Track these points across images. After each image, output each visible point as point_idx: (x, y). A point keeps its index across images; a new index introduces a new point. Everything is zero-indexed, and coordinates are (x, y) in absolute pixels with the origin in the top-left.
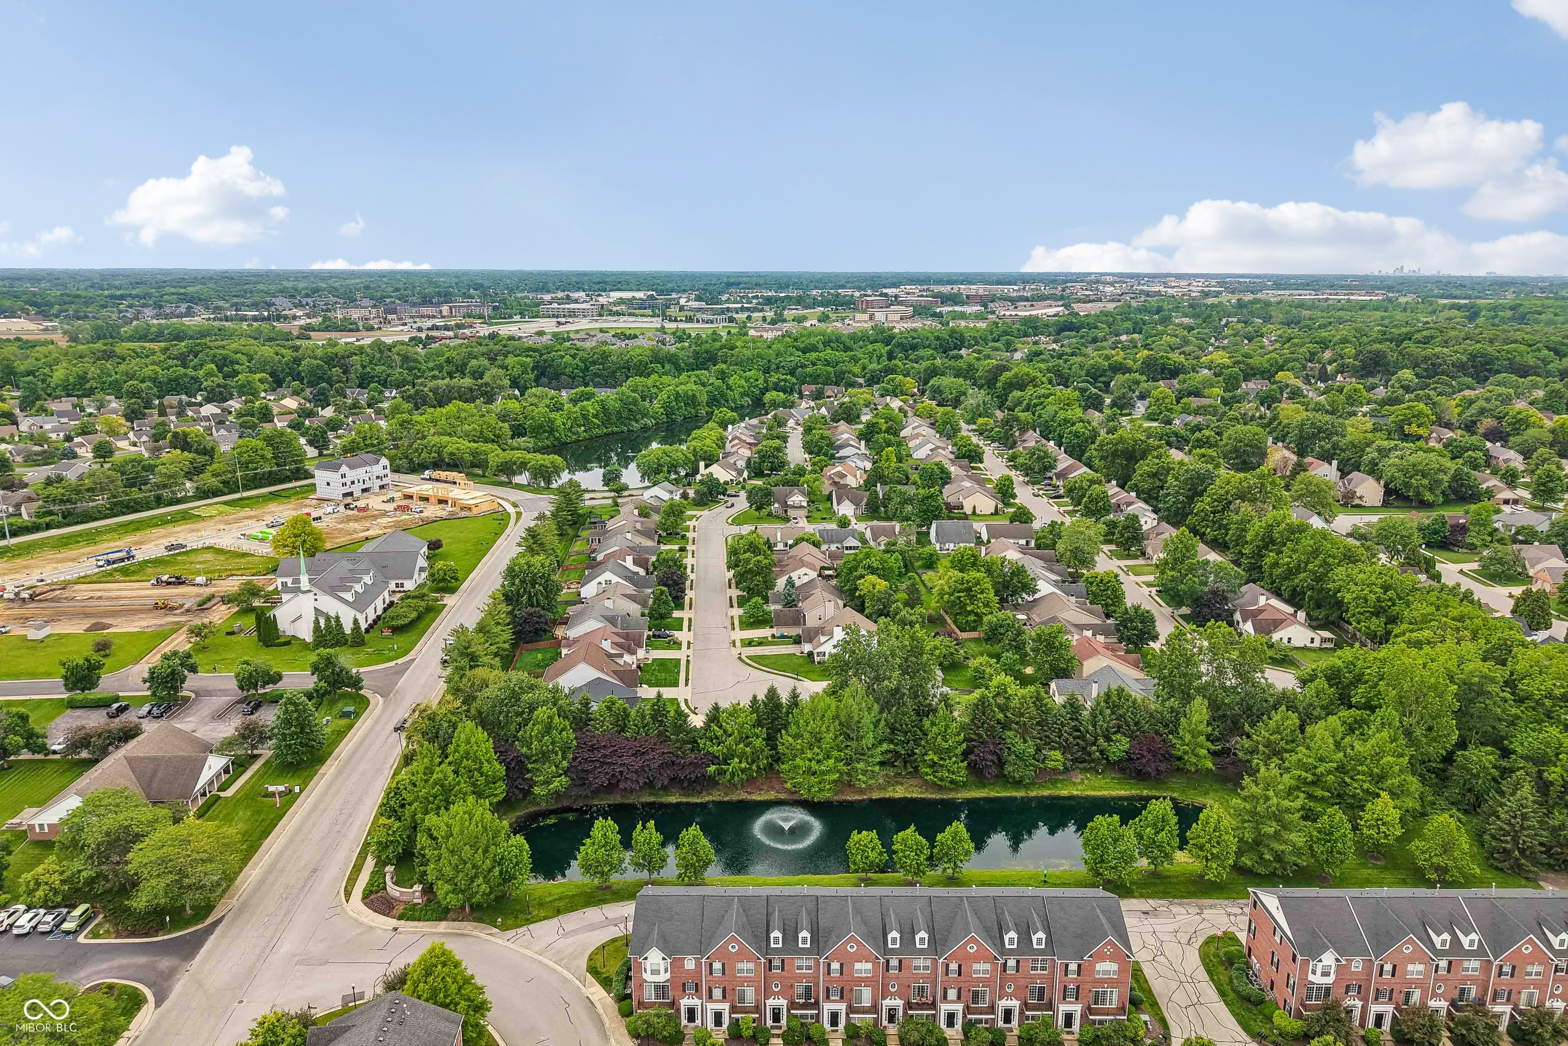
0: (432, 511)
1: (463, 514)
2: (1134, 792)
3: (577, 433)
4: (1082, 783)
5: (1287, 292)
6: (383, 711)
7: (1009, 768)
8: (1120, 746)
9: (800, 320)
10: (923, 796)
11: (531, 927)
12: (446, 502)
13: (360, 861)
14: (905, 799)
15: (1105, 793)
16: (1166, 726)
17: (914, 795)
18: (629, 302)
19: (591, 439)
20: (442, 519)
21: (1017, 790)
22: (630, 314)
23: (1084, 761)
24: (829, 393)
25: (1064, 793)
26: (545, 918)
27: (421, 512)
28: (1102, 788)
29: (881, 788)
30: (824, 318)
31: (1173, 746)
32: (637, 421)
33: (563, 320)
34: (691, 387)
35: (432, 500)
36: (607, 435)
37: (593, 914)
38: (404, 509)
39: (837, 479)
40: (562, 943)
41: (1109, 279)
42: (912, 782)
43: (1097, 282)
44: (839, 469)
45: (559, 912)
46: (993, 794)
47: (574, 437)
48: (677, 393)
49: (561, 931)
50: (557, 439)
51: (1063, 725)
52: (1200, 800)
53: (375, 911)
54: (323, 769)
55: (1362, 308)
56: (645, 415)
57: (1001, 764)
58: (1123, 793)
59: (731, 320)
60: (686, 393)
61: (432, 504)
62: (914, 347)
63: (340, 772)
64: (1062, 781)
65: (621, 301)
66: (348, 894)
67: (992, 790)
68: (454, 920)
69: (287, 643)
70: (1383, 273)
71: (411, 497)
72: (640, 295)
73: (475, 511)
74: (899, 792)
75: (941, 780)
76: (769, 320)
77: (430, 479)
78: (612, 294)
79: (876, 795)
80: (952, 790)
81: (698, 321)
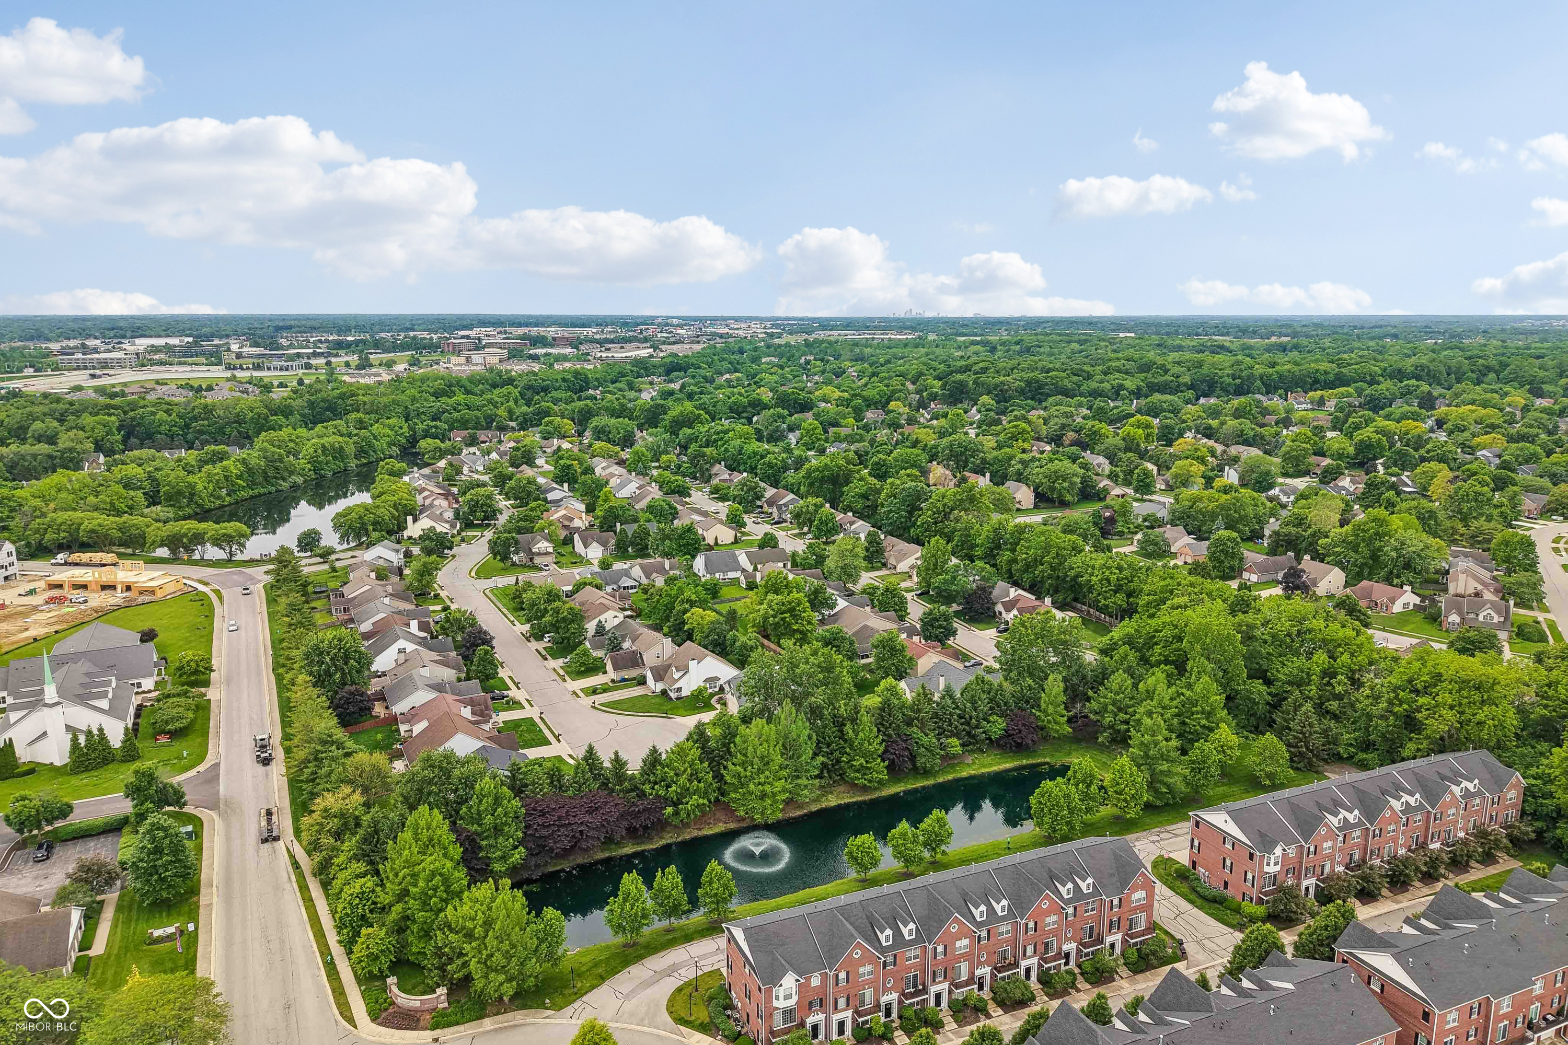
0: (97, 599)
1: (147, 598)
2: (1016, 763)
3: (219, 497)
4: (974, 763)
5: (835, 333)
6: (228, 827)
7: (920, 761)
8: (997, 726)
9: (389, 364)
10: (854, 800)
11: (585, 998)
12: (113, 587)
13: (336, 984)
14: (839, 806)
15: (995, 768)
16: (1027, 702)
17: (847, 801)
18: (168, 349)
19: (237, 503)
20: (120, 607)
21: (927, 779)
22: (180, 364)
23: (971, 743)
24: (483, 438)
25: (964, 774)
26: (594, 987)
27: (86, 601)
28: (991, 765)
29: (817, 800)
30: (414, 363)
31: (1038, 718)
32: (284, 479)
33: (98, 372)
34: (333, 440)
35: (93, 586)
36: (252, 497)
37: (638, 972)
38: (60, 600)
39: (566, 523)
40: (629, 1006)
41: (675, 321)
42: (842, 788)
43: (667, 325)
44: (563, 512)
45: (602, 979)
46: (910, 787)
47: (218, 502)
48: (323, 446)
49: (619, 995)
50: (199, 506)
51: (951, 714)
52: (1067, 760)
53: (398, 1028)
54: (203, 900)
55: (906, 345)
56: (291, 473)
57: (913, 758)
58: (1008, 765)
59: (308, 366)
60: (332, 446)
61: (93, 591)
62: (545, 390)
63: (228, 900)
64: (957, 764)
65: (155, 349)
66: (351, 1020)
67: (906, 783)
68: (498, 1014)
69: (31, 772)
70: (897, 316)
71: (60, 586)
72: (174, 341)
73: (160, 594)
74: (832, 801)
75: (870, 781)
76: (353, 365)
77: (66, 563)
78: (137, 341)
79: (814, 808)
80: (876, 789)
81: (269, 369)
